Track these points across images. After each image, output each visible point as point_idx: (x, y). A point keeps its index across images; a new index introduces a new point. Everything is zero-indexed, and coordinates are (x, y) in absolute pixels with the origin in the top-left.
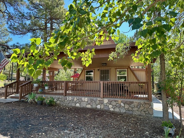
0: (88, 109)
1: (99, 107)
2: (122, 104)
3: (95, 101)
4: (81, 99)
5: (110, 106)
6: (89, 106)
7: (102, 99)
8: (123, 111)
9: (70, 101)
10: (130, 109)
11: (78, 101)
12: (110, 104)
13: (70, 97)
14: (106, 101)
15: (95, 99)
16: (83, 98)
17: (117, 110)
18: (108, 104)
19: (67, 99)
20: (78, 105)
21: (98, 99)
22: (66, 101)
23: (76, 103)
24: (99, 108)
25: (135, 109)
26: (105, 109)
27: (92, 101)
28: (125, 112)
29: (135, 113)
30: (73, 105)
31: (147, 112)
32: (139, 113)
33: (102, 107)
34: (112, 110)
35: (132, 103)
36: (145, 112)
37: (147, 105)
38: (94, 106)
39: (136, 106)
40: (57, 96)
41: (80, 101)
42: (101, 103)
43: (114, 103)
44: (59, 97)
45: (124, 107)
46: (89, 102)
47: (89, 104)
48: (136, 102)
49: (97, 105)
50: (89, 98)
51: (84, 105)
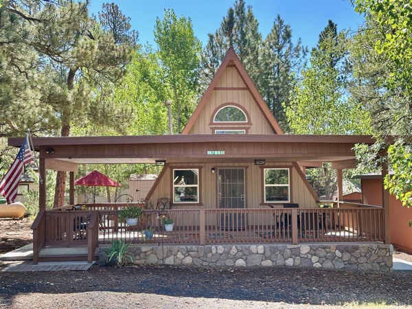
0: (268, 268)
1: (290, 262)
2: (338, 253)
3: (282, 252)
4: (248, 249)
5: (314, 259)
6: (267, 263)
7: (296, 246)
8: (340, 266)
9: (221, 254)
10: (353, 260)
11: (240, 253)
12: (315, 255)
13: (220, 247)
14: (305, 249)
15: (280, 246)
16: (253, 248)
17: (328, 265)
18: (310, 256)
19: (211, 252)
20: (240, 262)
21: (289, 246)
22: (210, 255)
23: (235, 258)
24: (291, 264)
25: (363, 260)
26: (304, 265)
27: (273, 251)
28: (344, 268)
29: (361, 268)
30: (229, 263)
31: (383, 264)
32: (370, 267)
33: (298, 261)
34: (318, 265)
35: (357, 248)
36: (379, 263)
37: (383, 251)
38: (280, 262)
39: (363, 254)
40: (184, 247)
41: (246, 252)
42: (295, 253)
43: (322, 253)
44: (189, 247)
45: (341, 258)
46: (268, 254)
47: (266, 258)
48: (364, 247)
49: (285, 259)
50: (267, 246)
51: (256, 261)
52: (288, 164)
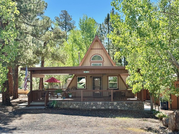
0: (102, 109)
1: (110, 107)
2: (126, 105)
3: (108, 104)
4: (97, 103)
5: (118, 106)
6: (103, 108)
7: (112, 102)
8: (126, 109)
9: (88, 105)
10: (131, 107)
11: (94, 105)
12: (118, 105)
13: (87, 102)
14: (115, 103)
15: (107, 102)
16: (98, 103)
17: (123, 108)
18: (117, 105)
19: (85, 104)
20: (94, 107)
21: (110, 102)
22: (84, 105)
23: (92, 106)
24: (111, 108)
25: (134, 107)
26: (115, 108)
27: (105, 104)
28: (128, 109)
29: (134, 109)
30: (90, 108)
31: (141, 108)
32: (136, 109)
33: (113, 107)
34: (120, 108)
35: (132, 103)
36: (139, 108)
37: (141, 104)
38: (107, 107)
39: (134, 105)
40: (76, 102)
41: (96, 104)
42: (112, 105)
43: (121, 104)
44: (77, 102)
45: (127, 106)
46: (103, 105)
47: (103, 106)
48: (134, 103)
49: (109, 107)
50: (103, 102)
51: (99, 107)
52: (117, 75)
